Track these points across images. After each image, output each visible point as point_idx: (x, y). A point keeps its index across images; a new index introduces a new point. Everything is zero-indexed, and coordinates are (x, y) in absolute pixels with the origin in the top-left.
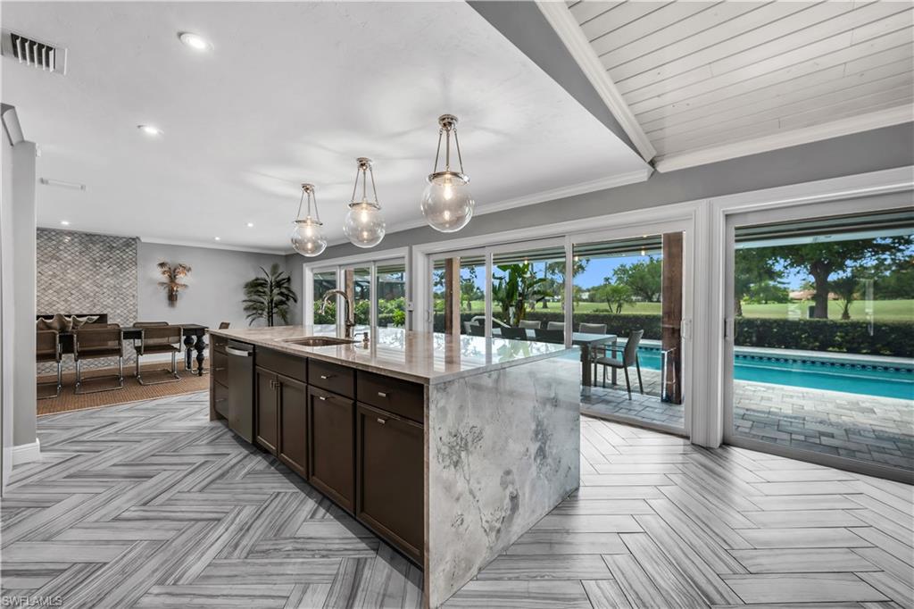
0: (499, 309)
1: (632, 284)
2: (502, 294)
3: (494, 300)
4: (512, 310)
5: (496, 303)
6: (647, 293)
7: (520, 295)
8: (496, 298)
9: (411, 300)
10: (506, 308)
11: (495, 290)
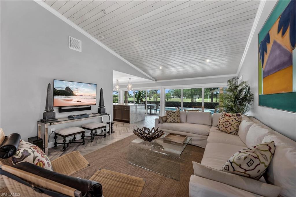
0: (136, 100)
1: (175, 92)
2: (137, 96)
3: (135, 98)
4: (139, 100)
5: (135, 99)
6: (179, 96)
7: (141, 97)
8: (136, 97)
9: (120, 98)
10: (138, 100)
11: (135, 95)
